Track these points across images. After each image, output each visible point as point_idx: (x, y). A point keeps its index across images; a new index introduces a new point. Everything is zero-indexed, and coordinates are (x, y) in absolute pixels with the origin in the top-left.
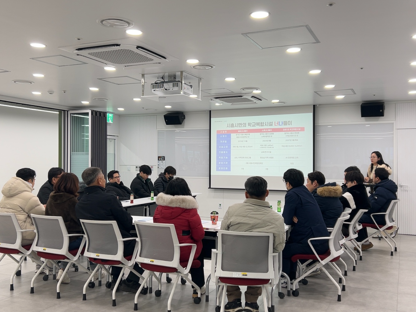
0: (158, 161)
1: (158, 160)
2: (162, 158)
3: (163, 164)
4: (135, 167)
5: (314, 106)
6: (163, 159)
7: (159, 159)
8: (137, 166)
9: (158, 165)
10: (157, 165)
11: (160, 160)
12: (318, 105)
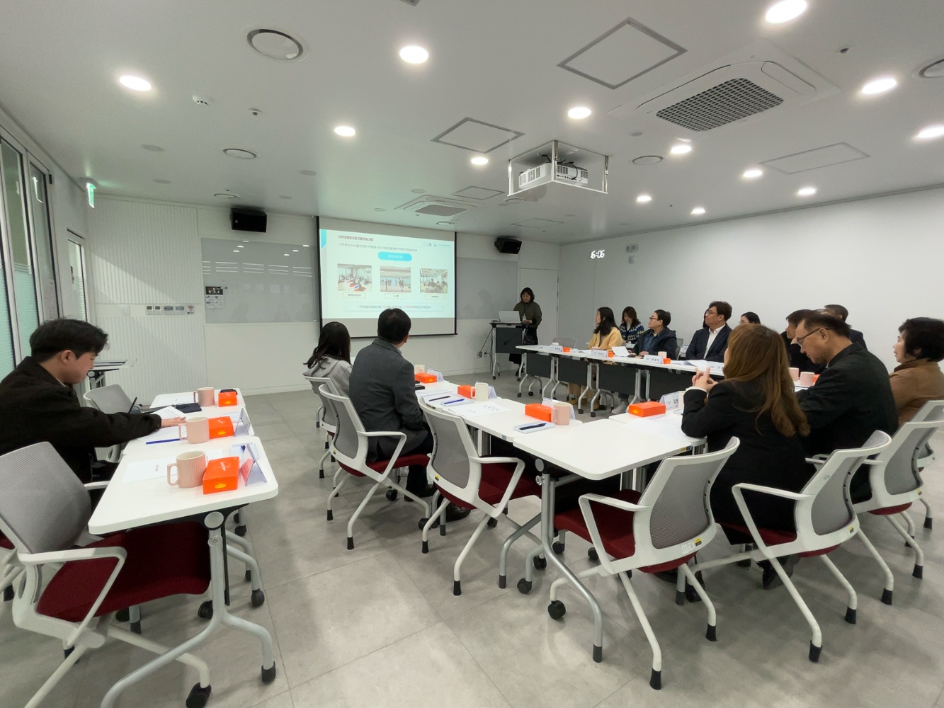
1: (207, 293)
3: (219, 301)
4: (145, 308)
6: (218, 292)
8: (150, 305)
9: (207, 303)
10: (204, 303)
11: (211, 294)
12: (458, 233)
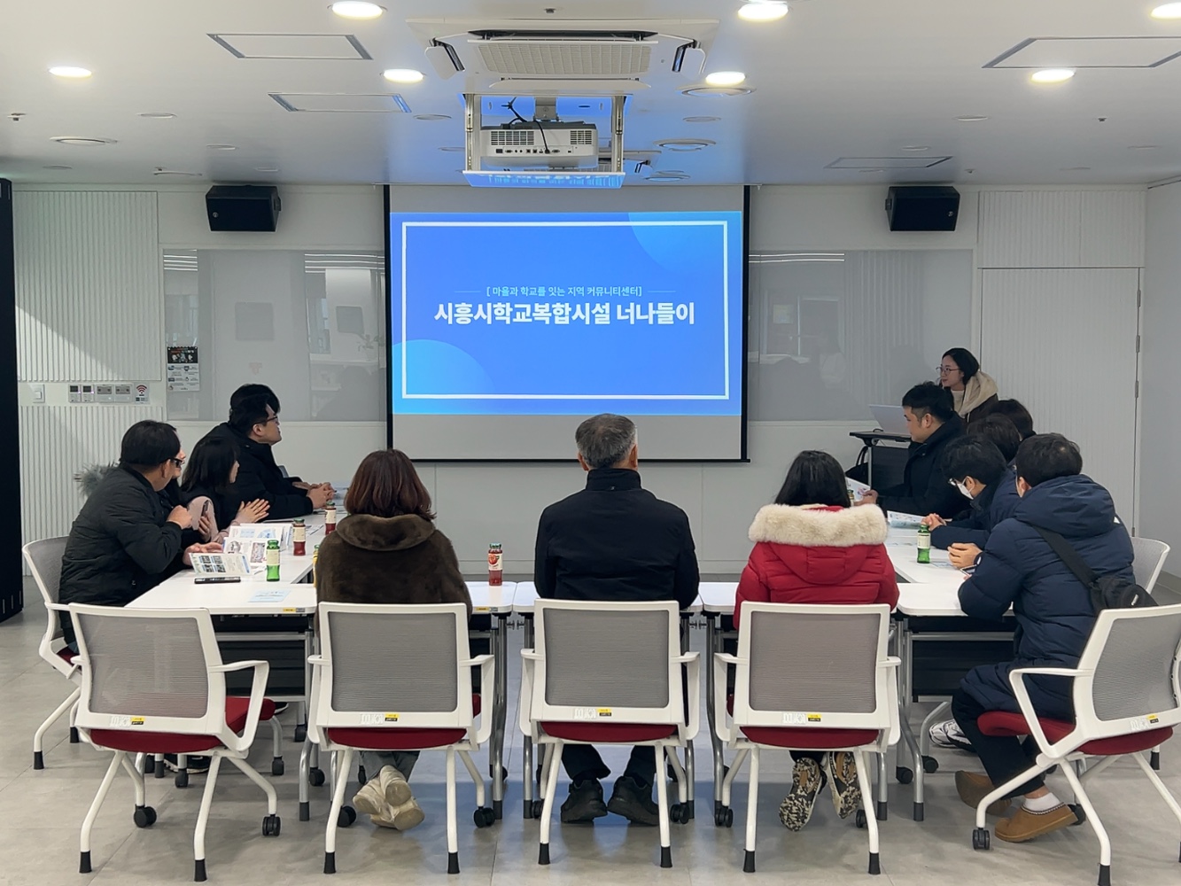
0: (170, 365)
1: (170, 361)
2: (187, 355)
3: (190, 377)
4: (66, 389)
5: (747, 189)
6: (190, 357)
7: (174, 357)
8: (73, 384)
9: (170, 380)
10: (164, 379)
11: (177, 362)
12: (759, 188)
